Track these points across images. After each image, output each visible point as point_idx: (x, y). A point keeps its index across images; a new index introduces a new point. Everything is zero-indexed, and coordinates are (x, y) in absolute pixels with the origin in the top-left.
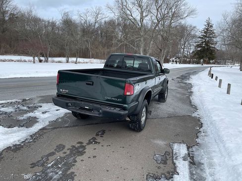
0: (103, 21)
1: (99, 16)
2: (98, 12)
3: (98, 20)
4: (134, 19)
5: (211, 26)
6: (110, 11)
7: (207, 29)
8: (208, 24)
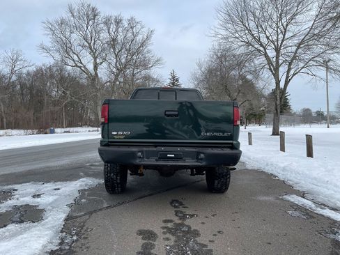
0: (25, 71)
1: (18, 63)
2: (15, 57)
3: (15, 69)
4: (84, 67)
5: (177, 80)
6: (45, 54)
7: (173, 84)
8: (173, 78)
